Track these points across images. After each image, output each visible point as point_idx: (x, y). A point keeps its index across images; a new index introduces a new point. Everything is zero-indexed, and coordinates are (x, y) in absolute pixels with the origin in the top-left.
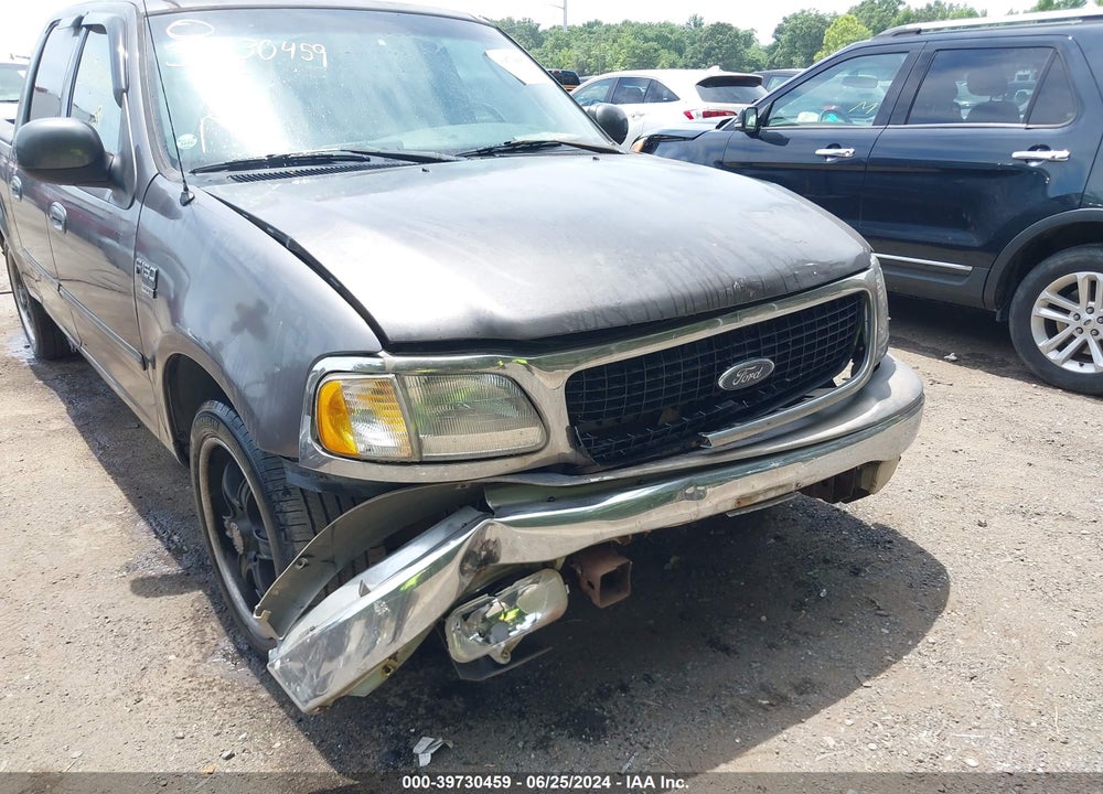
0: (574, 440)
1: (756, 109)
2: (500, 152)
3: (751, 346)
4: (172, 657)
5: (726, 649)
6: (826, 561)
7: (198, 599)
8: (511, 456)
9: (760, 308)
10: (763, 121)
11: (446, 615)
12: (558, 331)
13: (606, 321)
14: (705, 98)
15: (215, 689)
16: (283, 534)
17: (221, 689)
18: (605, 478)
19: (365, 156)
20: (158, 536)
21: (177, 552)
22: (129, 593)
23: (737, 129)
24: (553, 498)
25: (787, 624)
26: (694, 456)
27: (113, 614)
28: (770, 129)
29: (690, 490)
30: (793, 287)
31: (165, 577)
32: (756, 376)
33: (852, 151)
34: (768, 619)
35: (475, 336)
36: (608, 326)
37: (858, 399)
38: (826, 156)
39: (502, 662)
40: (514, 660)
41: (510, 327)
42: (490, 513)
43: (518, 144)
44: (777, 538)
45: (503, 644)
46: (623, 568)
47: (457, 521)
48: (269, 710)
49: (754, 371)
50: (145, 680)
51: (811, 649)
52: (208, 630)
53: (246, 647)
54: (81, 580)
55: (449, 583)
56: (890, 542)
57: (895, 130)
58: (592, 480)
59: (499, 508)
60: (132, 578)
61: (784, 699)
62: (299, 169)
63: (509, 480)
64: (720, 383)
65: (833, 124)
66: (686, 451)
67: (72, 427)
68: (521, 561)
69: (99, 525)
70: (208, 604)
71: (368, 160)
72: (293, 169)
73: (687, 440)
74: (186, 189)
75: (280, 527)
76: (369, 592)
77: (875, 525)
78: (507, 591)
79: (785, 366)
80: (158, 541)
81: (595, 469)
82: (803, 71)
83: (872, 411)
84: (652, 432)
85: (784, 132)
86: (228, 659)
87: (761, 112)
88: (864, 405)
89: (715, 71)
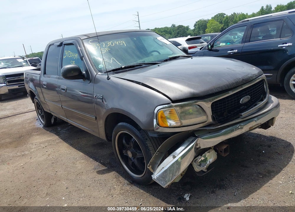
0: (213, 118)
1: (210, 44)
2: (168, 60)
3: (245, 93)
4: (115, 186)
5: (246, 167)
6: (261, 145)
7: (114, 173)
8: (201, 123)
9: (246, 84)
10: (212, 46)
11: (193, 161)
12: (208, 93)
13: (218, 90)
14: (188, 44)
15: (129, 191)
16: (147, 149)
17: (131, 191)
18: (222, 126)
19: (141, 65)
20: (97, 161)
21: (104, 164)
22: (97, 174)
23: (207, 49)
24: (210, 132)
25: (258, 159)
26: (238, 119)
27: (96, 179)
28: (214, 48)
29: (239, 127)
30: (251, 79)
31: (104, 170)
32: (247, 100)
33: (237, 50)
34: (253, 159)
35: (191, 97)
36: (218, 91)
37: (267, 104)
38: (230, 53)
39: (206, 171)
40: (208, 171)
41: (197, 94)
42: (197, 137)
43: (172, 58)
44: (247, 142)
45: (206, 167)
46: (227, 147)
47: (191, 140)
48: (145, 194)
49: (247, 99)
50: (112, 192)
51: (267, 164)
52: (120, 179)
53: (132, 182)
54: (84, 173)
55: (192, 153)
56: (275, 139)
57: (247, 44)
58: (219, 127)
59: (199, 136)
60: (96, 171)
61: (265, 175)
62: (129, 69)
63: (201, 129)
64: (241, 102)
65: (229, 45)
66: (236, 119)
67: (62, 141)
68: (206, 147)
69: (81, 161)
70: (118, 174)
71: (142, 65)
72: (127, 69)
73: (237, 115)
74: (108, 76)
75: (147, 148)
76: (176, 157)
77: (269, 136)
78: (203, 155)
79: (252, 97)
80: (98, 163)
81: (218, 124)
82: (220, 33)
83: (270, 106)
84: (229, 115)
85: (217, 48)
86: (129, 185)
87: (211, 44)
88: (268, 105)
89: (189, 37)
